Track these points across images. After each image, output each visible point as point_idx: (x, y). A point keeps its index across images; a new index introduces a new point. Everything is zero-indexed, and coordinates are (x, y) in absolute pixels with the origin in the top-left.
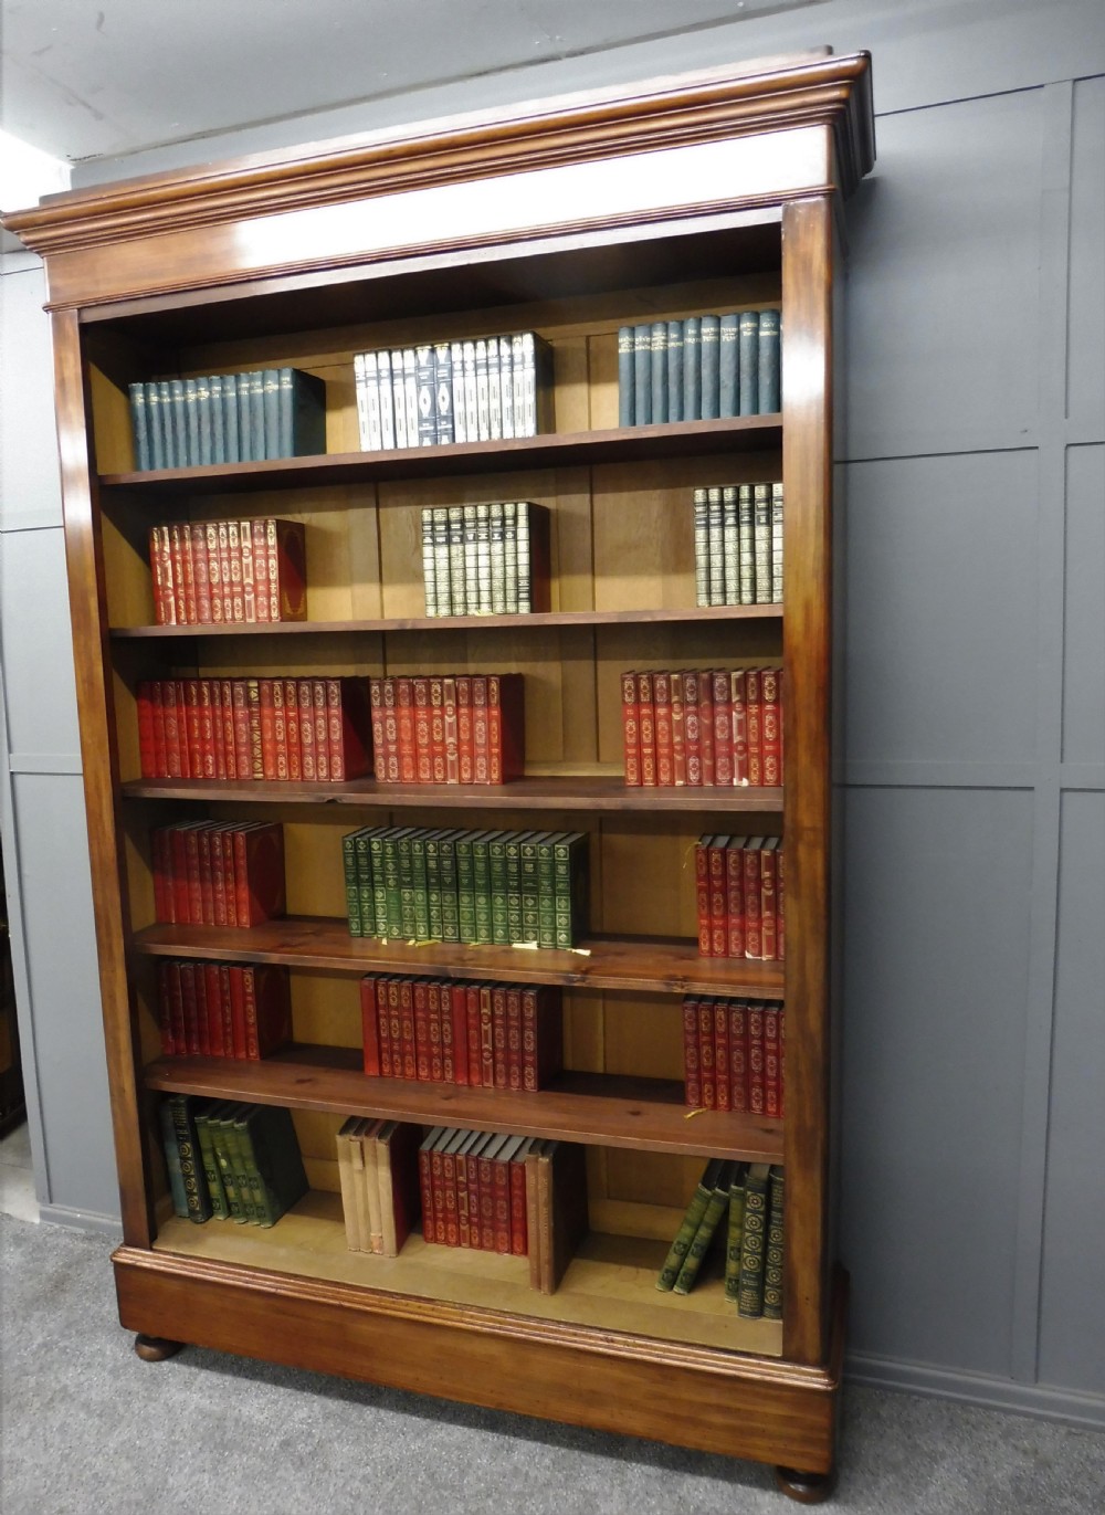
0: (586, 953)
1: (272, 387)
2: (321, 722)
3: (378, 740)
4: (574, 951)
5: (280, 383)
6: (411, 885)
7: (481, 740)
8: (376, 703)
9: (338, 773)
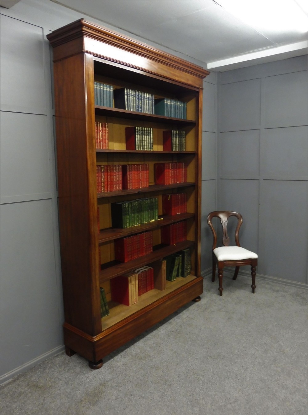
0: (162, 219)
1: (108, 89)
2: (117, 176)
3: (128, 179)
4: (160, 219)
5: (110, 89)
6: (134, 213)
7: (145, 177)
8: (128, 170)
9: (121, 188)
